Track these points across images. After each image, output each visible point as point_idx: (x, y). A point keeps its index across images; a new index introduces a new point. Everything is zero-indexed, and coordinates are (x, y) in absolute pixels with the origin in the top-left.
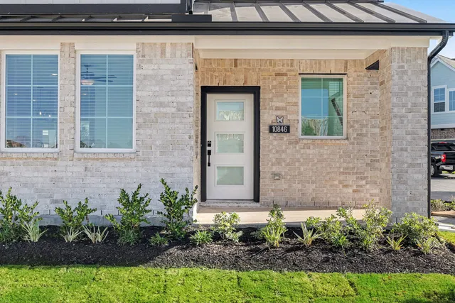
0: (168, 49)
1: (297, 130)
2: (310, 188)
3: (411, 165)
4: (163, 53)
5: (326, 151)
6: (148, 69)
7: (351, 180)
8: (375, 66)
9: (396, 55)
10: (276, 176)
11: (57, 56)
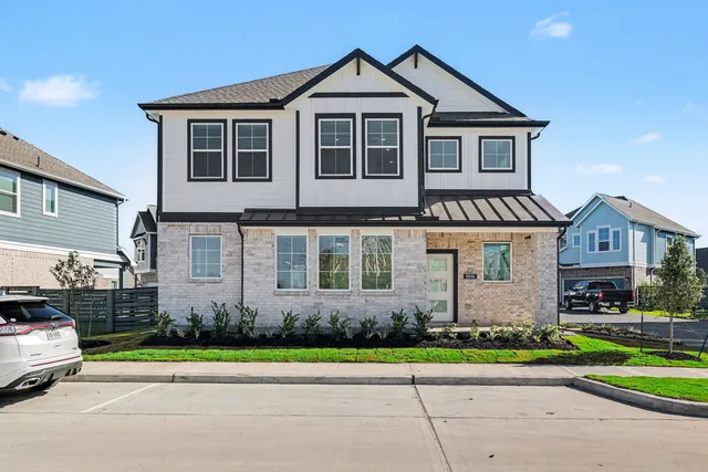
0: (412, 233)
1: (481, 277)
2: (489, 314)
3: (549, 299)
4: (409, 235)
5: (499, 290)
6: (400, 245)
7: (515, 308)
8: (529, 237)
9: (540, 237)
10: (468, 306)
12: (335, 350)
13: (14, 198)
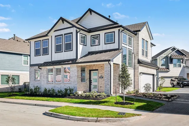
3: (107, 84)
4: (73, 67)
9: (105, 65)
10: (101, 87)
11: (61, 68)
12: (46, 98)
13: (28, 61)
